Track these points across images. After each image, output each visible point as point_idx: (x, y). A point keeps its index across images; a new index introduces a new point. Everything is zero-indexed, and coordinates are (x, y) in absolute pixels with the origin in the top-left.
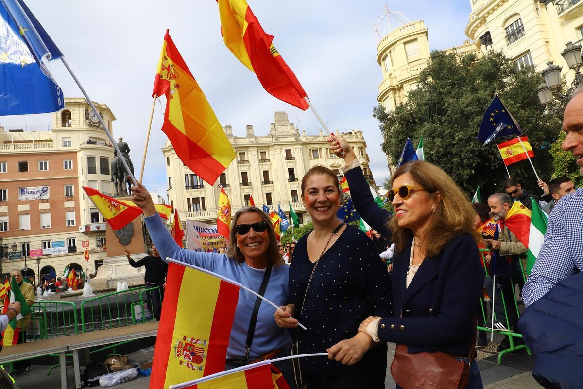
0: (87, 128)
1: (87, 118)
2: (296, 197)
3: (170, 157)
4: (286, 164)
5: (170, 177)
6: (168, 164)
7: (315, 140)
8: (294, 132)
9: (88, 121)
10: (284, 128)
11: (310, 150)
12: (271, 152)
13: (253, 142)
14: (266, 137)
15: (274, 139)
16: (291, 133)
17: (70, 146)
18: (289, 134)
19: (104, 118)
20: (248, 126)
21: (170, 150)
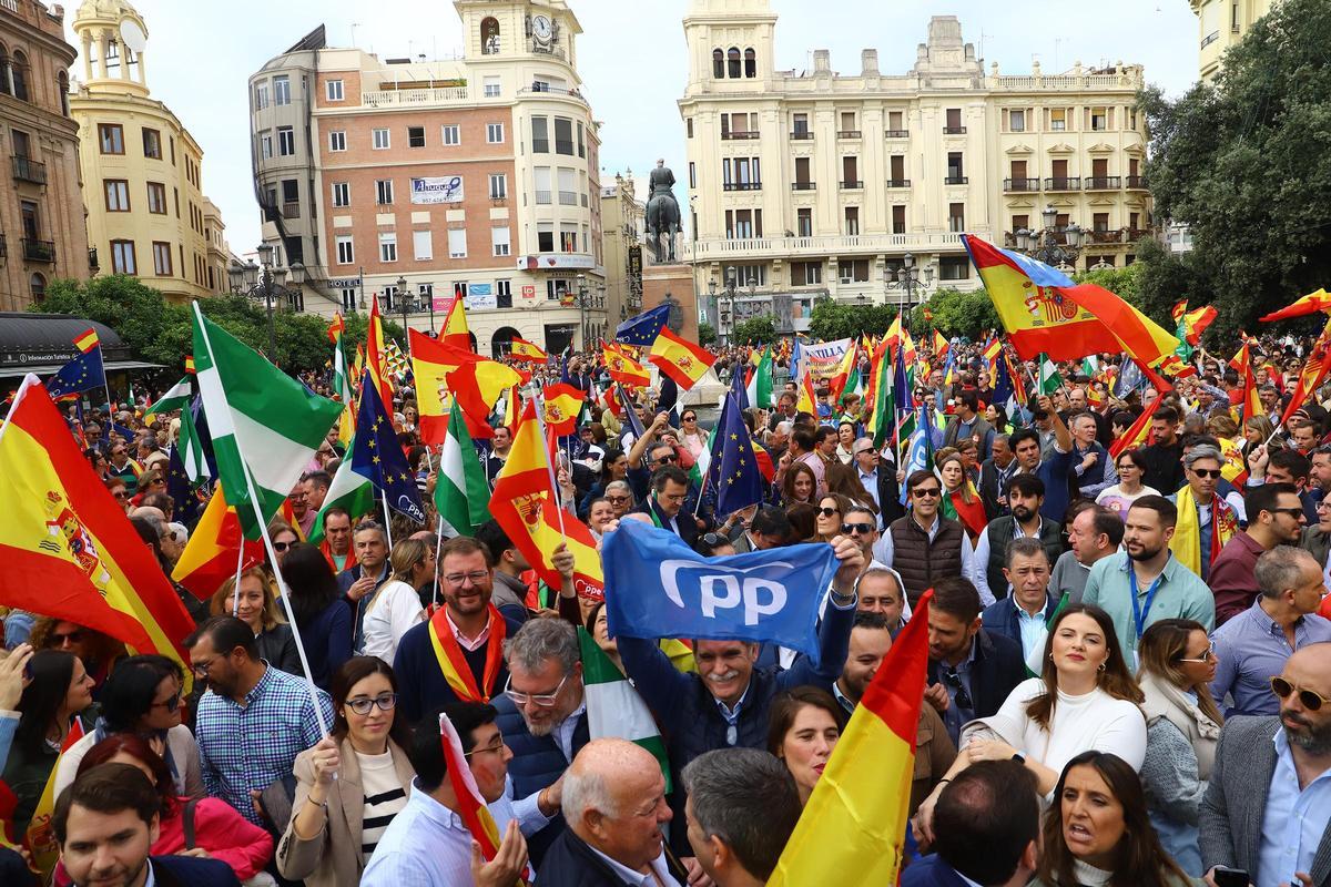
0: (530, 55)
1: (528, 35)
2: (959, 220)
3: (694, 118)
4: (944, 143)
5: (691, 163)
6: (691, 136)
7: (1019, 88)
8: (972, 66)
9: (531, 41)
10: (950, 57)
11: (1005, 110)
12: (914, 114)
13: (874, 90)
14: (906, 78)
15: (922, 81)
16: (963, 70)
17: (497, 94)
18: (959, 70)
19: (561, 31)
20: (866, 50)
21: (696, 104)
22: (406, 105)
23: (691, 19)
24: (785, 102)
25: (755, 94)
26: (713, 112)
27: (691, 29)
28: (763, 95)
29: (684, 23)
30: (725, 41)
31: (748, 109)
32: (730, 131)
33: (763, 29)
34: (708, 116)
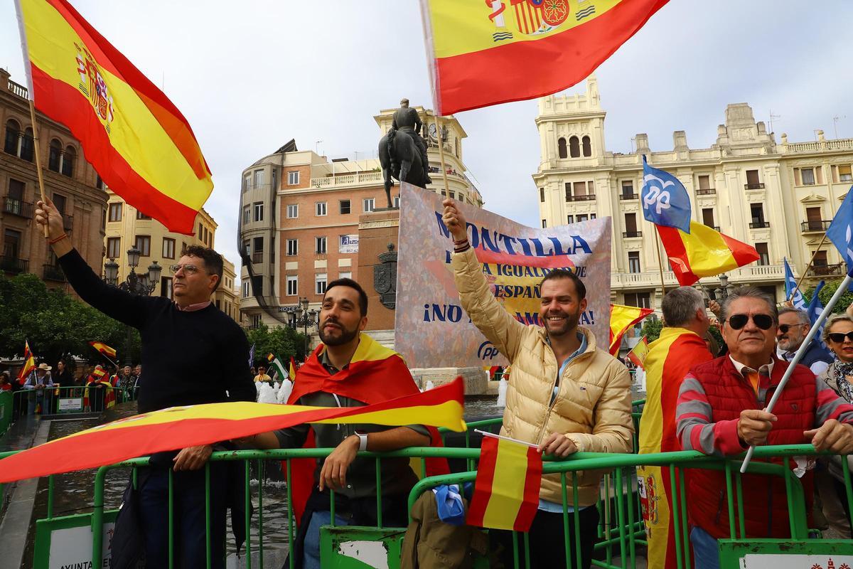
2: (765, 257)
3: (545, 188)
4: (746, 197)
5: (544, 221)
6: (543, 200)
7: (806, 151)
8: (765, 138)
10: (745, 133)
11: (796, 169)
12: (719, 176)
13: (685, 160)
14: (710, 150)
15: (724, 152)
16: (757, 141)
18: (754, 142)
19: (450, 133)
20: (676, 132)
21: (546, 177)
22: (340, 185)
23: (541, 118)
24: (615, 173)
25: (591, 168)
26: (559, 182)
27: (541, 125)
28: (597, 167)
29: (536, 121)
30: (567, 133)
31: (586, 179)
32: (573, 195)
33: (596, 122)
34: (555, 185)
